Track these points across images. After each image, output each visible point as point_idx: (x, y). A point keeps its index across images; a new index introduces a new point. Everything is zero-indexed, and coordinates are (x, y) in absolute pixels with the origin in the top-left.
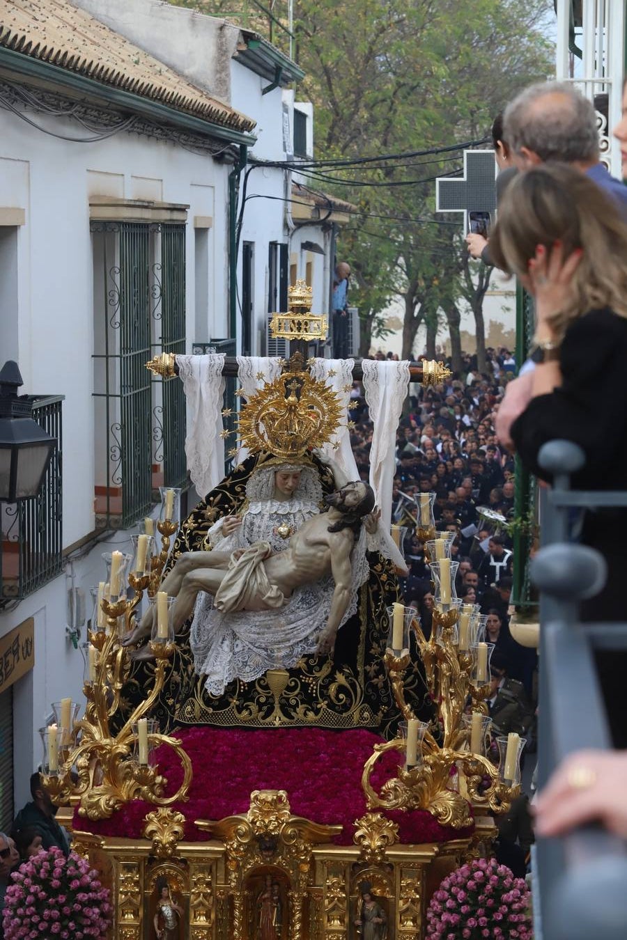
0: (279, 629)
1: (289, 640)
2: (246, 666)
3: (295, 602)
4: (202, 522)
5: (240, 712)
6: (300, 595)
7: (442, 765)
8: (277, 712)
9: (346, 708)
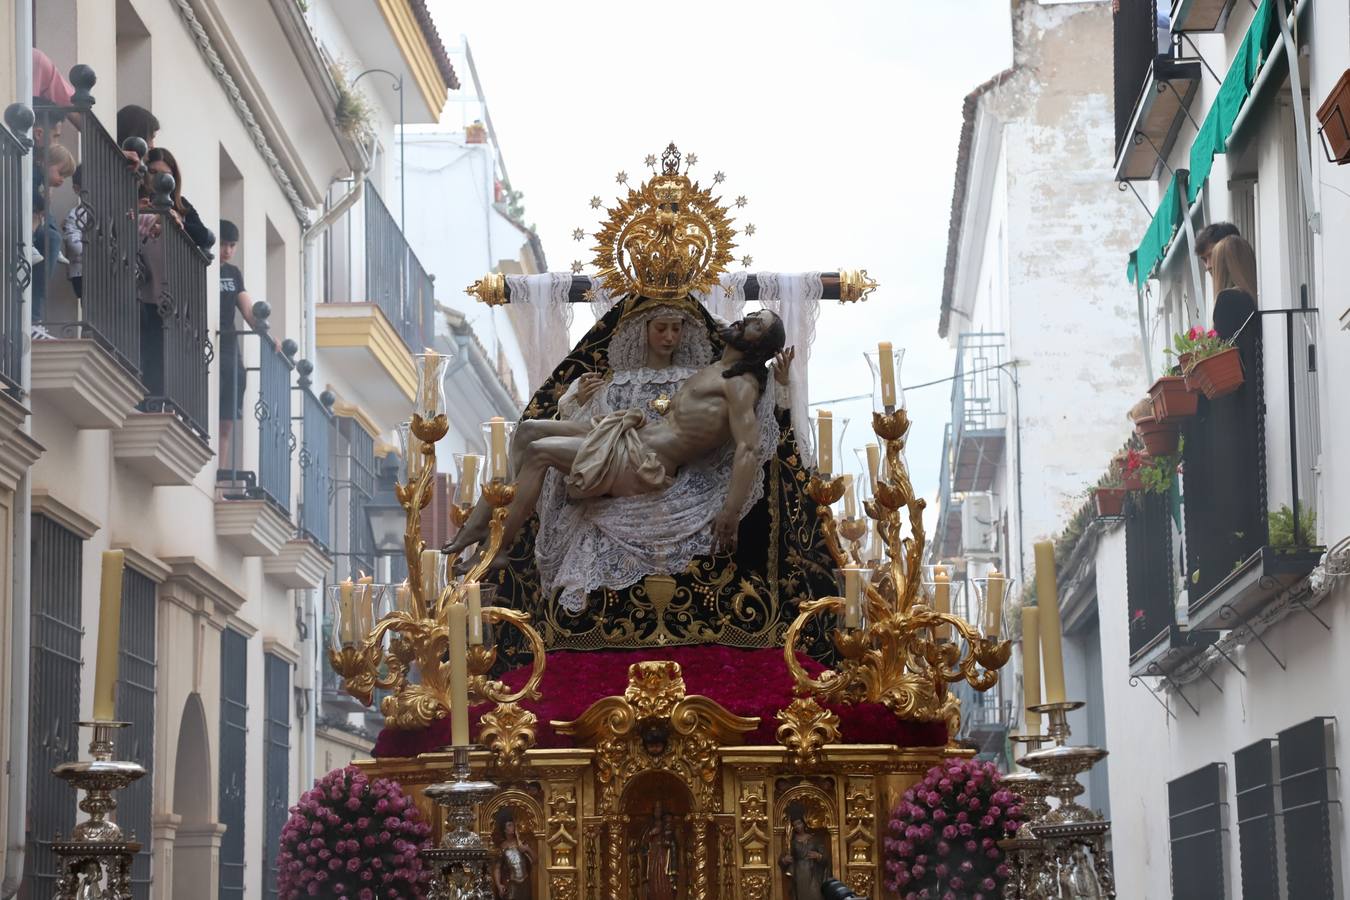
0: (659, 518)
1: (674, 535)
2: (615, 570)
3: (681, 484)
4: (549, 406)
5: (609, 632)
6: (687, 477)
7: (897, 636)
8: (661, 627)
9: (757, 626)
